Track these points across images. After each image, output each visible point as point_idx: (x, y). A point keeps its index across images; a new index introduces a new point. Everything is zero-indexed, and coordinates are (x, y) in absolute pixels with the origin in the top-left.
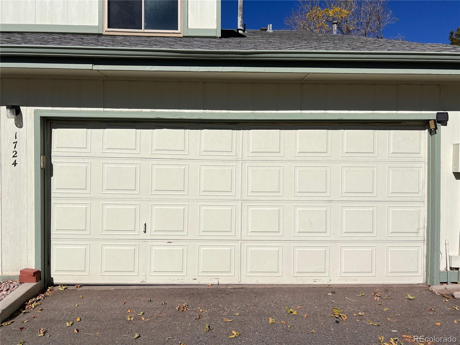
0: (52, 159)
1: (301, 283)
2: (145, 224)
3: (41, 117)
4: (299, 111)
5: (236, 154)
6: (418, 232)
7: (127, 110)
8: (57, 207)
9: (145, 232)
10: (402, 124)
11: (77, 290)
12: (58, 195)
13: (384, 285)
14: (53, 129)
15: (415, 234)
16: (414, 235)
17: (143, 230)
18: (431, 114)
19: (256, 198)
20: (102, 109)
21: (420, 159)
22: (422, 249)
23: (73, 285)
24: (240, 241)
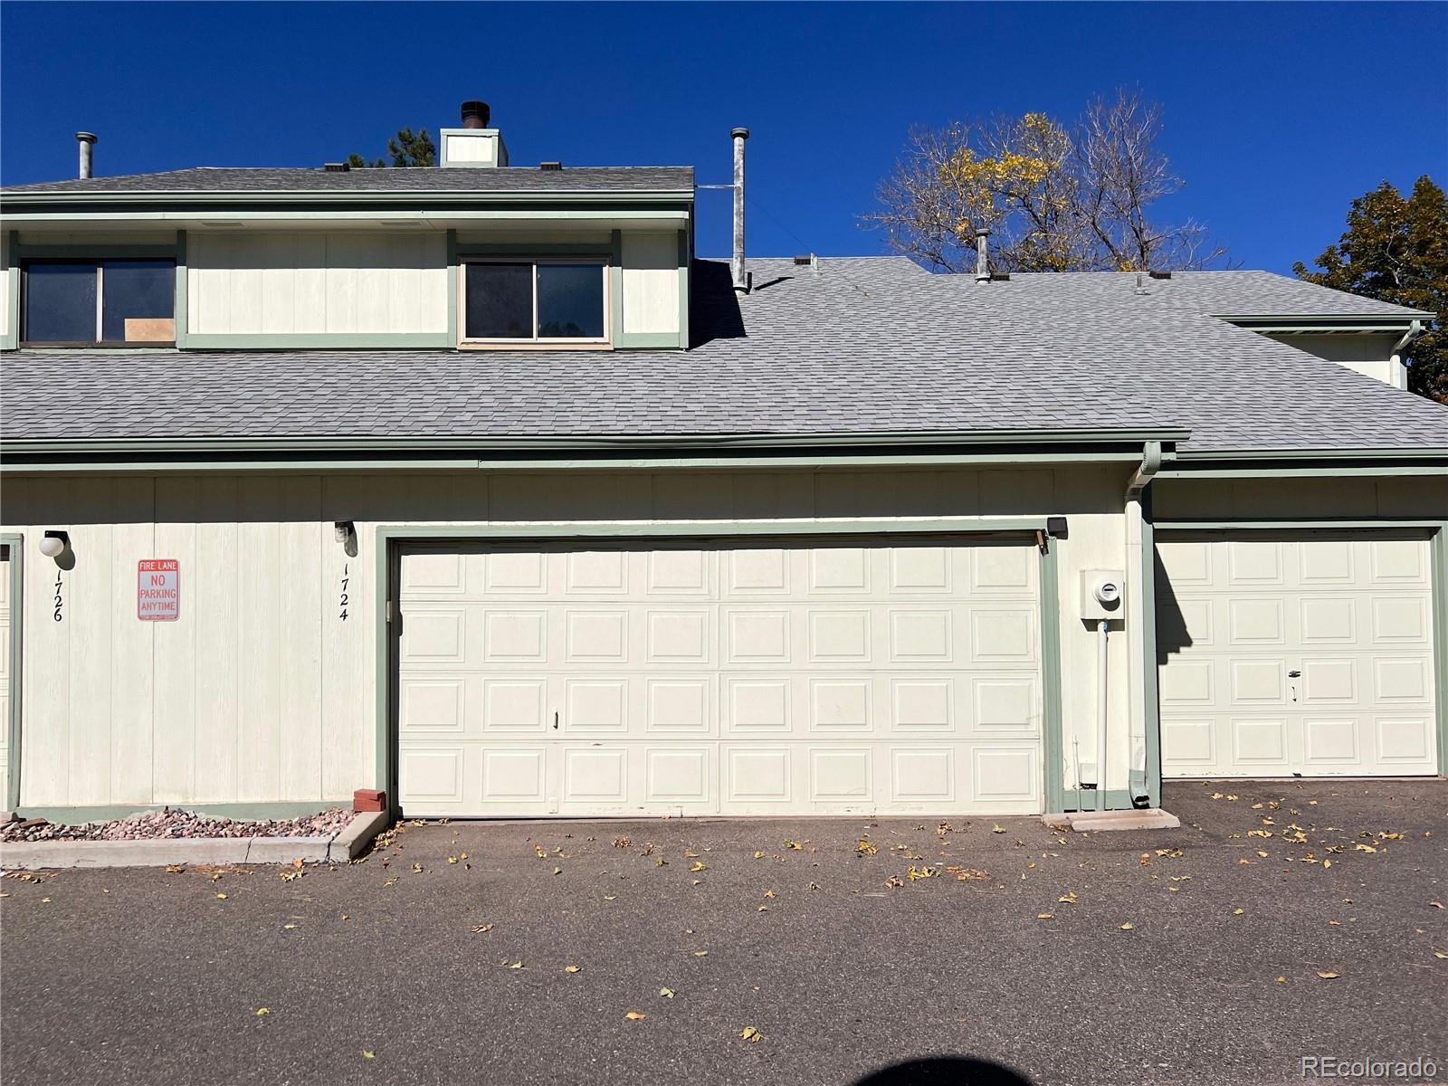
0: (401, 606)
1: (824, 813)
2: (557, 714)
3: (387, 538)
4: (812, 520)
5: (710, 591)
6: (1028, 724)
7: (528, 523)
8: (410, 688)
9: (556, 727)
10: (994, 535)
11: (445, 827)
12: (411, 666)
13: (969, 816)
14: (403, 556)
15: (1023, 726)
16: (1022, 728)
17: (554, 724)
18: (1038, 521)
19: (745, 667)
20: (486, 523)
21: (1030, 595)
22: (1037, 754)
23: (437, 820)
24: (718, 742)
